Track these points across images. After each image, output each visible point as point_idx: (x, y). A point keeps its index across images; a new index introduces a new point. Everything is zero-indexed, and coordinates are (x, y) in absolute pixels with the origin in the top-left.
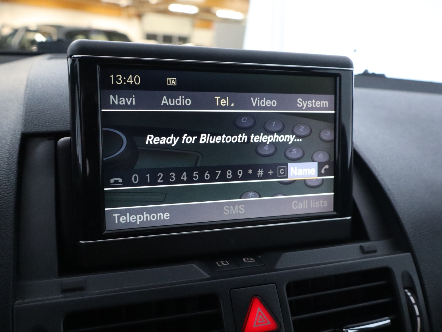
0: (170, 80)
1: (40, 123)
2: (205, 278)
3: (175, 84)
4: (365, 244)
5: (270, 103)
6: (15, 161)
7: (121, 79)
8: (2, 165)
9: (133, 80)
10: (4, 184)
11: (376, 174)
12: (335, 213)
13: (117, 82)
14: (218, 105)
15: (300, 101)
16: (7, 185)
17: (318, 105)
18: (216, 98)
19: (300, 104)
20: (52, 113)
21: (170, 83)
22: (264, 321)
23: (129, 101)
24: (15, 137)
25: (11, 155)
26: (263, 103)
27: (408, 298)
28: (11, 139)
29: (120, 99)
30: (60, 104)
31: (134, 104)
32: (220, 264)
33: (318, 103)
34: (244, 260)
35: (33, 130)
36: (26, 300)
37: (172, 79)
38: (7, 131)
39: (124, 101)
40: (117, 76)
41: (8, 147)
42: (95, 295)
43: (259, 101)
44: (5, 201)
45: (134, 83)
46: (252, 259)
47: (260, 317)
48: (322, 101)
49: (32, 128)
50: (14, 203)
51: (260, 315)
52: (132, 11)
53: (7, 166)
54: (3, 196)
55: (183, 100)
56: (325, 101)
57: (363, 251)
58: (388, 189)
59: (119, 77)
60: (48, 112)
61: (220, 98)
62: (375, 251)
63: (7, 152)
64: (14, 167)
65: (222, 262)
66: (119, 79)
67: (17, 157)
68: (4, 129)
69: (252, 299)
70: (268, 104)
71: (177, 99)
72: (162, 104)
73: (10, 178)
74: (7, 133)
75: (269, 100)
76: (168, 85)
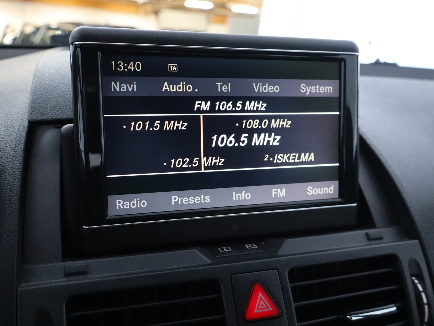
0: (171, 66)
1: (46, 111)
2: (207, 263)
3: (176, 70)
4: (371, 231)
5: (273, 88)
6: (21, 149)
7: (122, 65)
8: (9, 152)
9: (134, 66)
10: (10, 171)
11: (383, 161)
12: (340, 200)
13: (118, 68)
14: (219, 91)
15: (303, 86)
16: (13, 172)
17: (322, 90)
18: (217, 84)
19: (303, 90)
20: (58, 101)
21: (171, 69)
22: (265, 307)
23: (130, 87)
24: (22, 125)
25: (18, 142)
26: (265, 89)
27: (415, 285)
28: (18, 127)
29: (122, 85)
30: (65, 93)
31: (135, 90)
32: (222, 250)
33: (322, 88)
34: (247, 246)
35: (39, 118)
36: (31, 284)
37: (173, 66)
38: (15, 120)
39: (125, 87)
40: (118, 63)
41: (16, 135)
42: (96, 279)
43: (261, 87)
44: (11, 186)
45: (135, 70)
46: (254, 246)
47: (262, 302)
48: (327, 86)
49: (38, 116)
50: (19, 188)
51: (261, 301)
52: (149, 8)
53: (14, 153)
54: (9, 182)
55: (184, 86)
56: (329, 86)
57: (369, 238)
58: (396, 176)
59: (120, 64)
60: (54, 101)
61: (221, 84)
62: (381, 238)
63: (14, 139)
64: (21, 154)
65: (224, 248)
66: (120, 66)
67: (23, 144)
68: (12, 118)
69: (253, 284)
70: (271, 90)
71: (179, 86)
72: (163, 90)
73: (16, 165)
74: (15, 121)
75: (272, 85)
76: (169, 71)
